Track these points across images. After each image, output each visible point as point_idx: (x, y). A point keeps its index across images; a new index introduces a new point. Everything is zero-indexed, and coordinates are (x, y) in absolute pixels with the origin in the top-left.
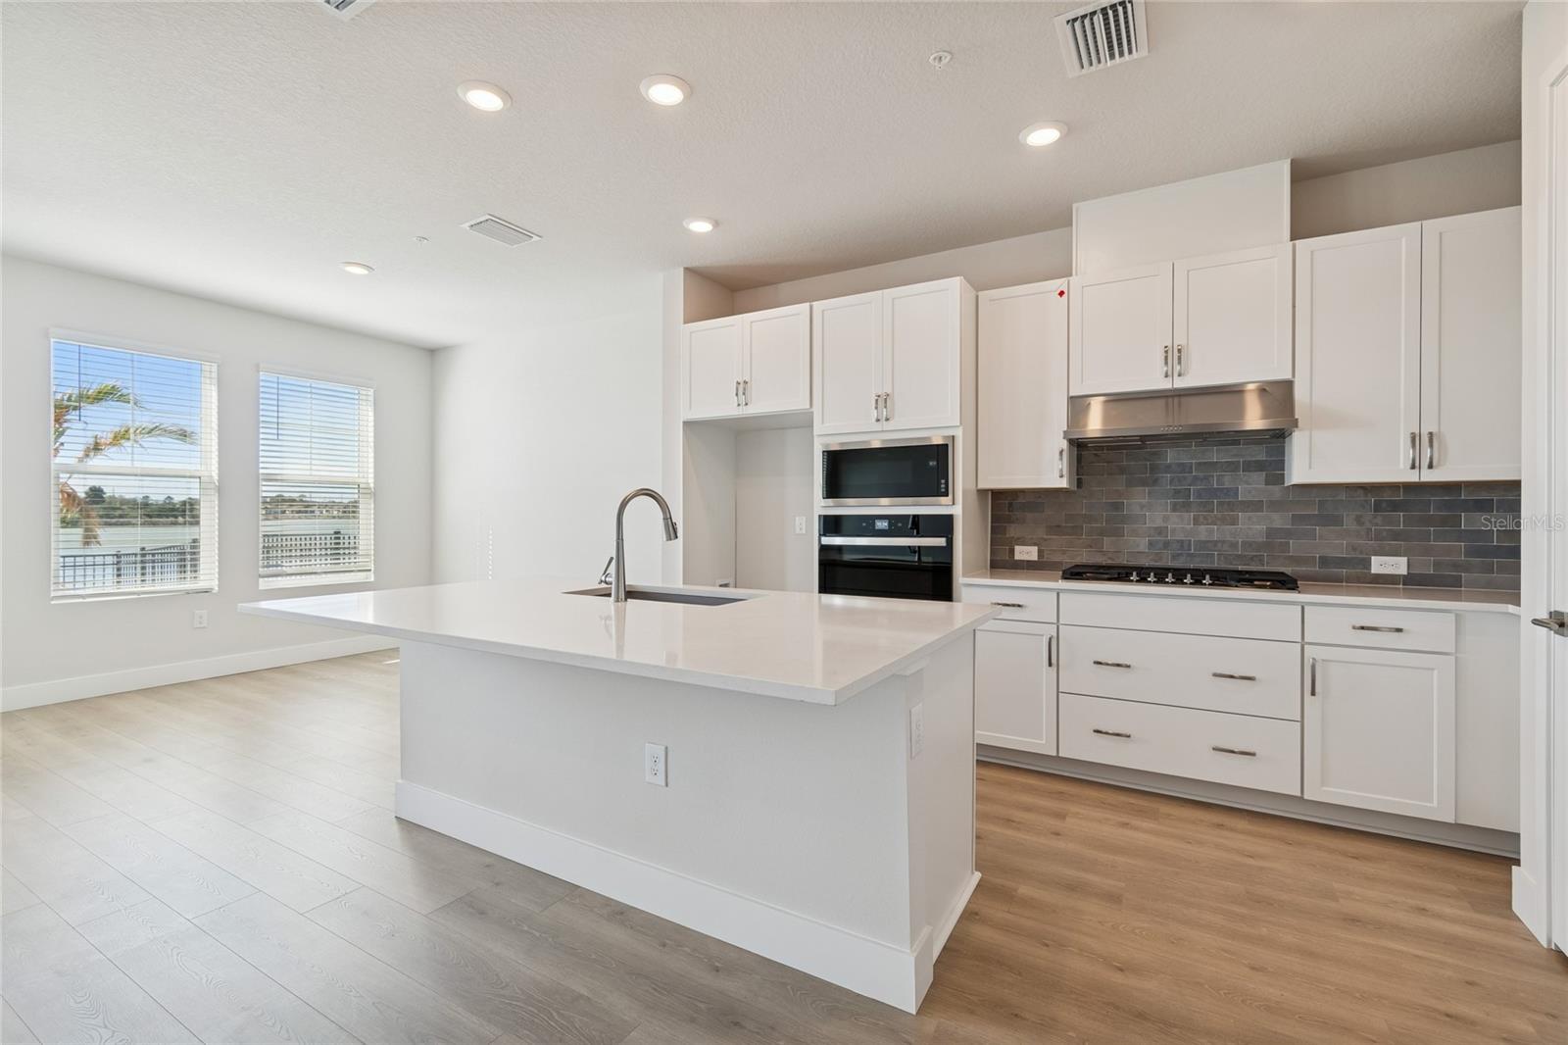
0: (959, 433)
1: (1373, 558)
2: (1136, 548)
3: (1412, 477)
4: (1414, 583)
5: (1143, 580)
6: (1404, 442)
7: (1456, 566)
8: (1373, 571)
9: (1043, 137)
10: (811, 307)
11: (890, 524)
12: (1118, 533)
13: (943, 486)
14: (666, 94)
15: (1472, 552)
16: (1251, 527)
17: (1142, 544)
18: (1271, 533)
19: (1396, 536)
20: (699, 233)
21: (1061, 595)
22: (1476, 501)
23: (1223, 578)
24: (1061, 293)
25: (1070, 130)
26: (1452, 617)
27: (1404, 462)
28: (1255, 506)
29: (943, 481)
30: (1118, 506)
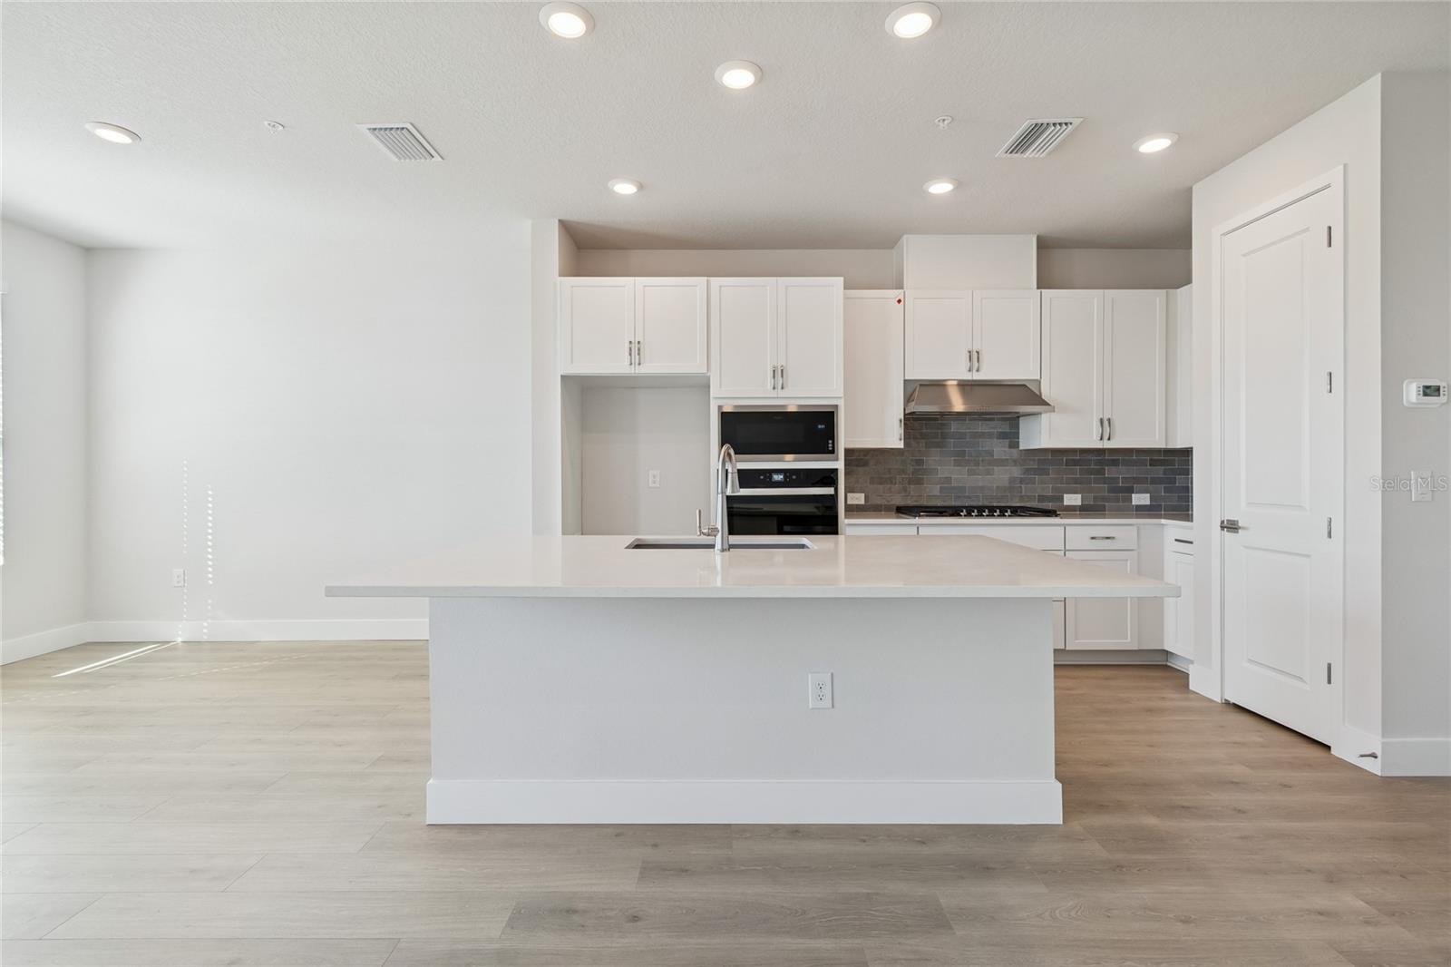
0: (841, 403)
1: (1065, 495)
2: (932, 493)
3: (1099, 445)
4: (1085, 510)
5: (969, 515)
6: (1096, 424)
7: (1104, 499)
8: (1065, 504)
9: (941, 188)
10: (708, 281)
11: (785, 477)
12: (919, 482)
13: (830, 445)
14: (738, 78)
15: (1112, 490)
16: (1002, 476)
17: (936, 490)
18: (1012, 480)
19: (1076, 481)
20: (622, 195)
21: (920, 529)
22: (1113, 460)
23: (1017, 512)
24: (899, 301)
25: (959, 185)
26: (1135, 528)
27: (1096, 436)
28: (1002, 462)
29: (830, 442)
30: (919, 462)
